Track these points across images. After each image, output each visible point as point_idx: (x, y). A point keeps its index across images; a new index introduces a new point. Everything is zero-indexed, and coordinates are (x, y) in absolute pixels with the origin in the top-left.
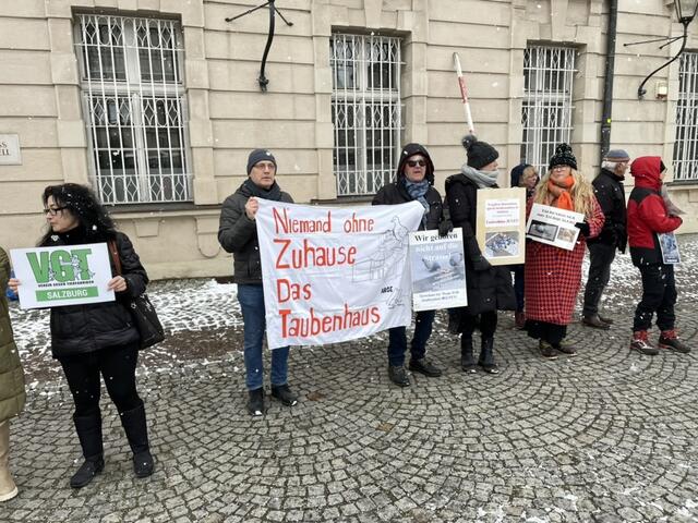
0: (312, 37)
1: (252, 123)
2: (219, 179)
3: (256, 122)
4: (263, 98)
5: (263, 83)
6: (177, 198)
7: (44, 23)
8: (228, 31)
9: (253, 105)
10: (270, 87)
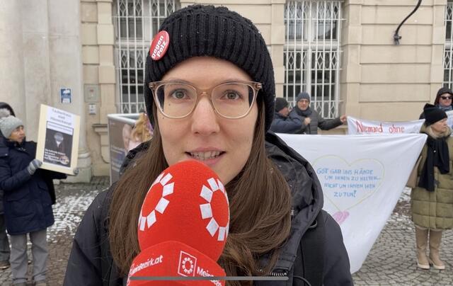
0: (432, 6)
1: (386, 66)
2: (361, 104)
3: (389, 66)
4: (395, 49)
5: (397, 39)
6: (331, 116)
7: (269, 7)
8: (376, 6)
9: (389, 54)
10: (401, 41)
